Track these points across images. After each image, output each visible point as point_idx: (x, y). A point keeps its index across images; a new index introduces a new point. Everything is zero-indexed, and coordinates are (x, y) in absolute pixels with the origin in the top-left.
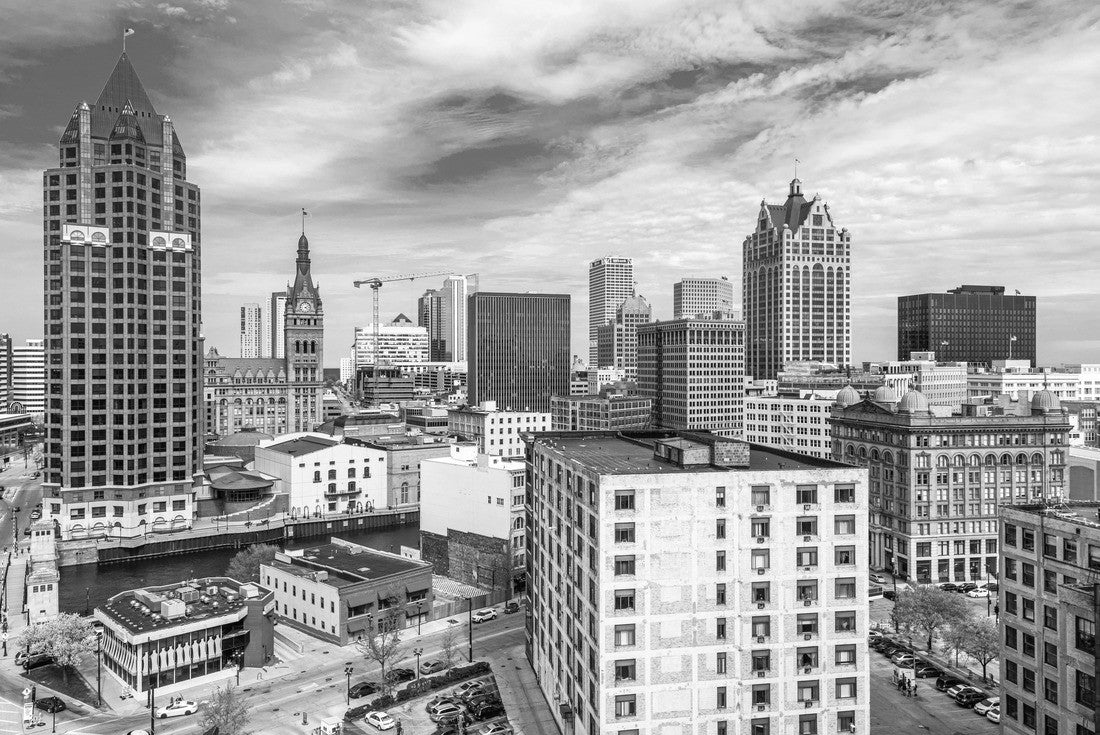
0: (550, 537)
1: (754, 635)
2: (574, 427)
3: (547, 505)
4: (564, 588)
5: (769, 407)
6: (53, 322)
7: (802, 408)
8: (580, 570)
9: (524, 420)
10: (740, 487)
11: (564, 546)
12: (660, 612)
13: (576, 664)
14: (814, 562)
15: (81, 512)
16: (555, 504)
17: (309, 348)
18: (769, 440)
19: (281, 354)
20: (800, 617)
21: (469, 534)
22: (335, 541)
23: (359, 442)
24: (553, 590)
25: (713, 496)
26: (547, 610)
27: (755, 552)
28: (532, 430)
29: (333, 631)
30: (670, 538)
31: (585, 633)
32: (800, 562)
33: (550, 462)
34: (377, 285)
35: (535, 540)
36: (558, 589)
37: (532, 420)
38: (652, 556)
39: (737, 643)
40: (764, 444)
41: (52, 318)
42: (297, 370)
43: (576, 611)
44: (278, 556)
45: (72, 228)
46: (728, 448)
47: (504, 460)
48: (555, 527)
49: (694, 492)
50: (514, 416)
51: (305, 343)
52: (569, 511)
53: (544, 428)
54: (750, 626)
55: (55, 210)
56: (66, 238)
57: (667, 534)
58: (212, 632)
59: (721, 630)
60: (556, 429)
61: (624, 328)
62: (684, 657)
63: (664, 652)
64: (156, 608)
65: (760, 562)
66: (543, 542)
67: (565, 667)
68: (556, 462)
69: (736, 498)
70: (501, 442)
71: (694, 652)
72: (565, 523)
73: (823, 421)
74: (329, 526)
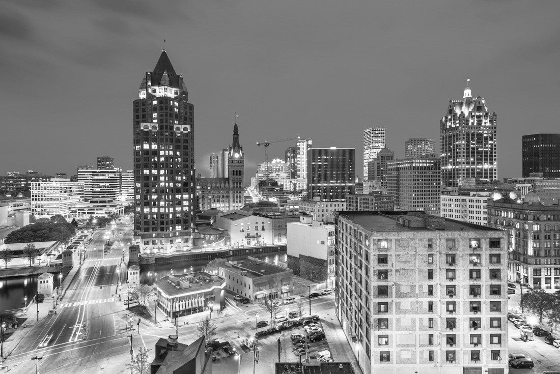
0: (347, 260)
1: (447, 310)
2: (357, 209)
3: (345, 245)
4: (353, 284)
5: (454, 200)
6: (137, 163)
7: (471, 201)
8: (361, 275)
9: (333, 206)
10: (440, 239)
11: (353, 264)
12: (400, 297)
13: (359, 319)
14: (479, 277)
15: (148, 242)
16: (349, 244)
17: (238, 173)
18: (454, 216)
19: (226, 176)
20: (471, 303)
21: (309, 257)
22: (250, 258)
23: (260, 215)
24: (348, 284)
25: (426, 243)
26: (345, 293)
27: (448, 270)
28: (337, 210)
29: (250, 297)
30: (405, 262)
31: (363, 305)
32: (471, 277)
33: (346, 225)
34: (267, 145)
35: (339, 261)
36: (351, 284)
37: (337, 205)
38: (396, 271)
39: (439, 314)
40: (452, 218)
41: (137, 162)
42: (233, 183)
43: (359, 294)
44: (227, 263)
45: (144, 124)
46: (434, 220)
47: (324, 224)
48: (349, 255)
49: (417, 241)
50: (329, 204)
51: (237, 171)
52: (355, 248)
53: (343, 209)
54: (445, 306)
55: (137, 117)
56: (142, 128)
57: (404, 261)
58: (201, 295)
59: (431, 307)
60: (348, 210)
61: (380, 163)
62: (412, 319)
63: (402, 316)
64: (178, 284)
65: (450, 275)
66: (343, 262)
67: (354, 320)
68: (349, 225)
69: (438, 243)
70: (323, 215)
71: (417, 317)
72: (354, 253)
73: (482, 207)
74: (247, 251)
